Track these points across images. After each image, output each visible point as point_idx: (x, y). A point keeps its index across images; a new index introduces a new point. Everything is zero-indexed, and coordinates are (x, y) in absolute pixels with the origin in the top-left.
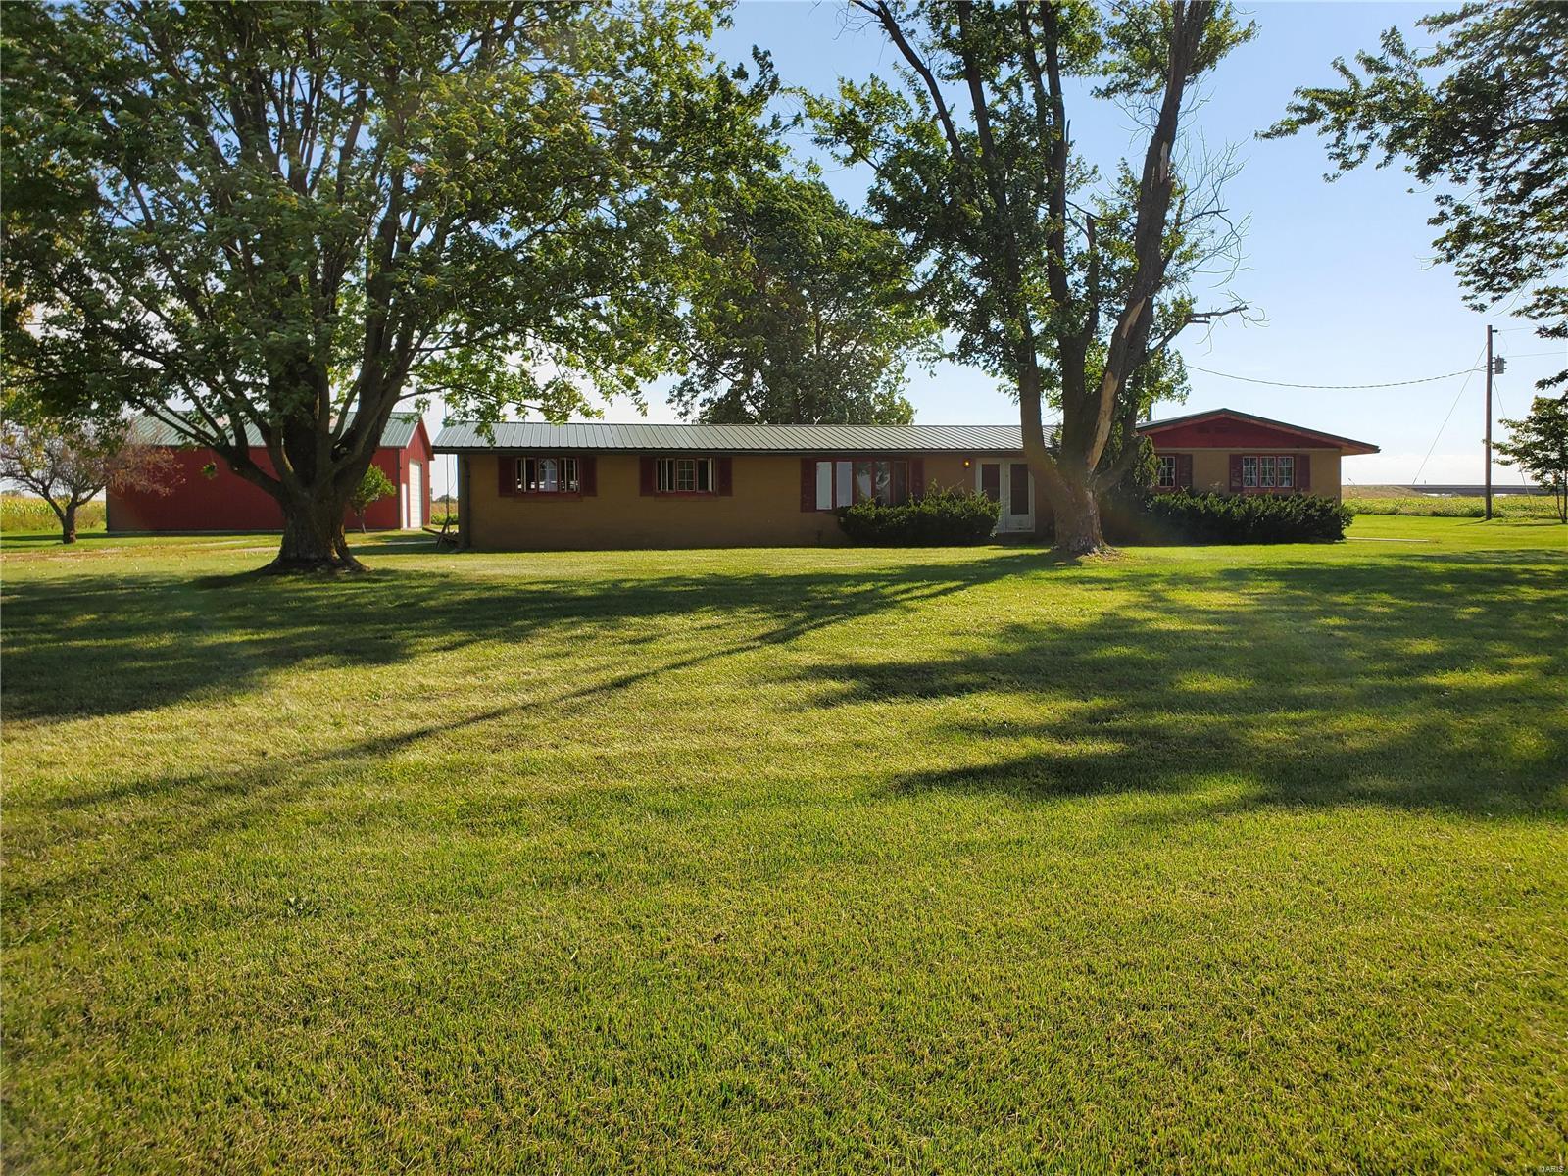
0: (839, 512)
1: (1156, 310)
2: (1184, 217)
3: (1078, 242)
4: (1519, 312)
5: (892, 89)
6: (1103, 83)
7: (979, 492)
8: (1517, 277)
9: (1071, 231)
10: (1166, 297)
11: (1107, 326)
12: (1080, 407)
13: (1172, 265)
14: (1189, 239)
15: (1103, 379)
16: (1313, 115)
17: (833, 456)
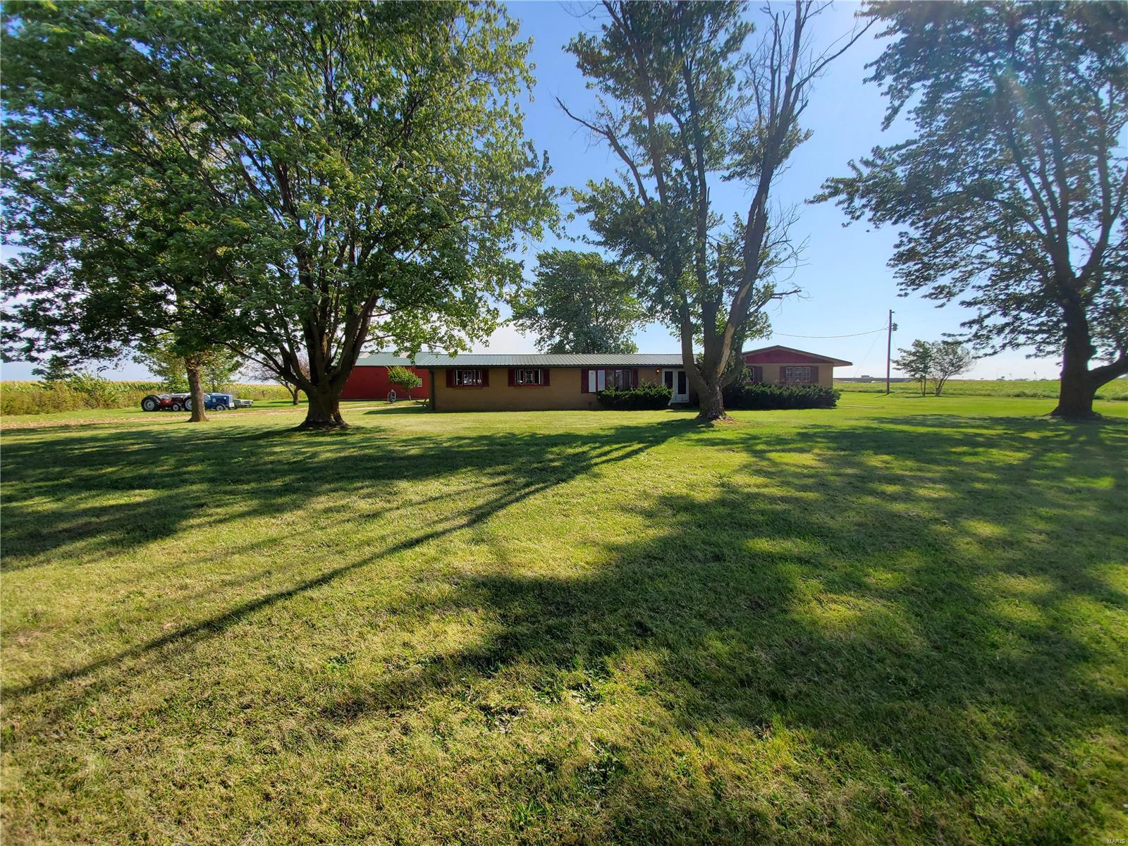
0: (598, 393)
1: (754, 291)
2: (769, 244)
3: (712, 255)
4: (926, 296)
5: (615, 185)
6: (727, 174)
7: (663, 384)
8: (927, 279)
9: (708, 252)
10: (759, 284)
11: (727, 300)
12: (712, 343)
13: (762, 268)
14: (772, 255)
15: (725, 328)
16: (835, 192)
17: (596, 368)
